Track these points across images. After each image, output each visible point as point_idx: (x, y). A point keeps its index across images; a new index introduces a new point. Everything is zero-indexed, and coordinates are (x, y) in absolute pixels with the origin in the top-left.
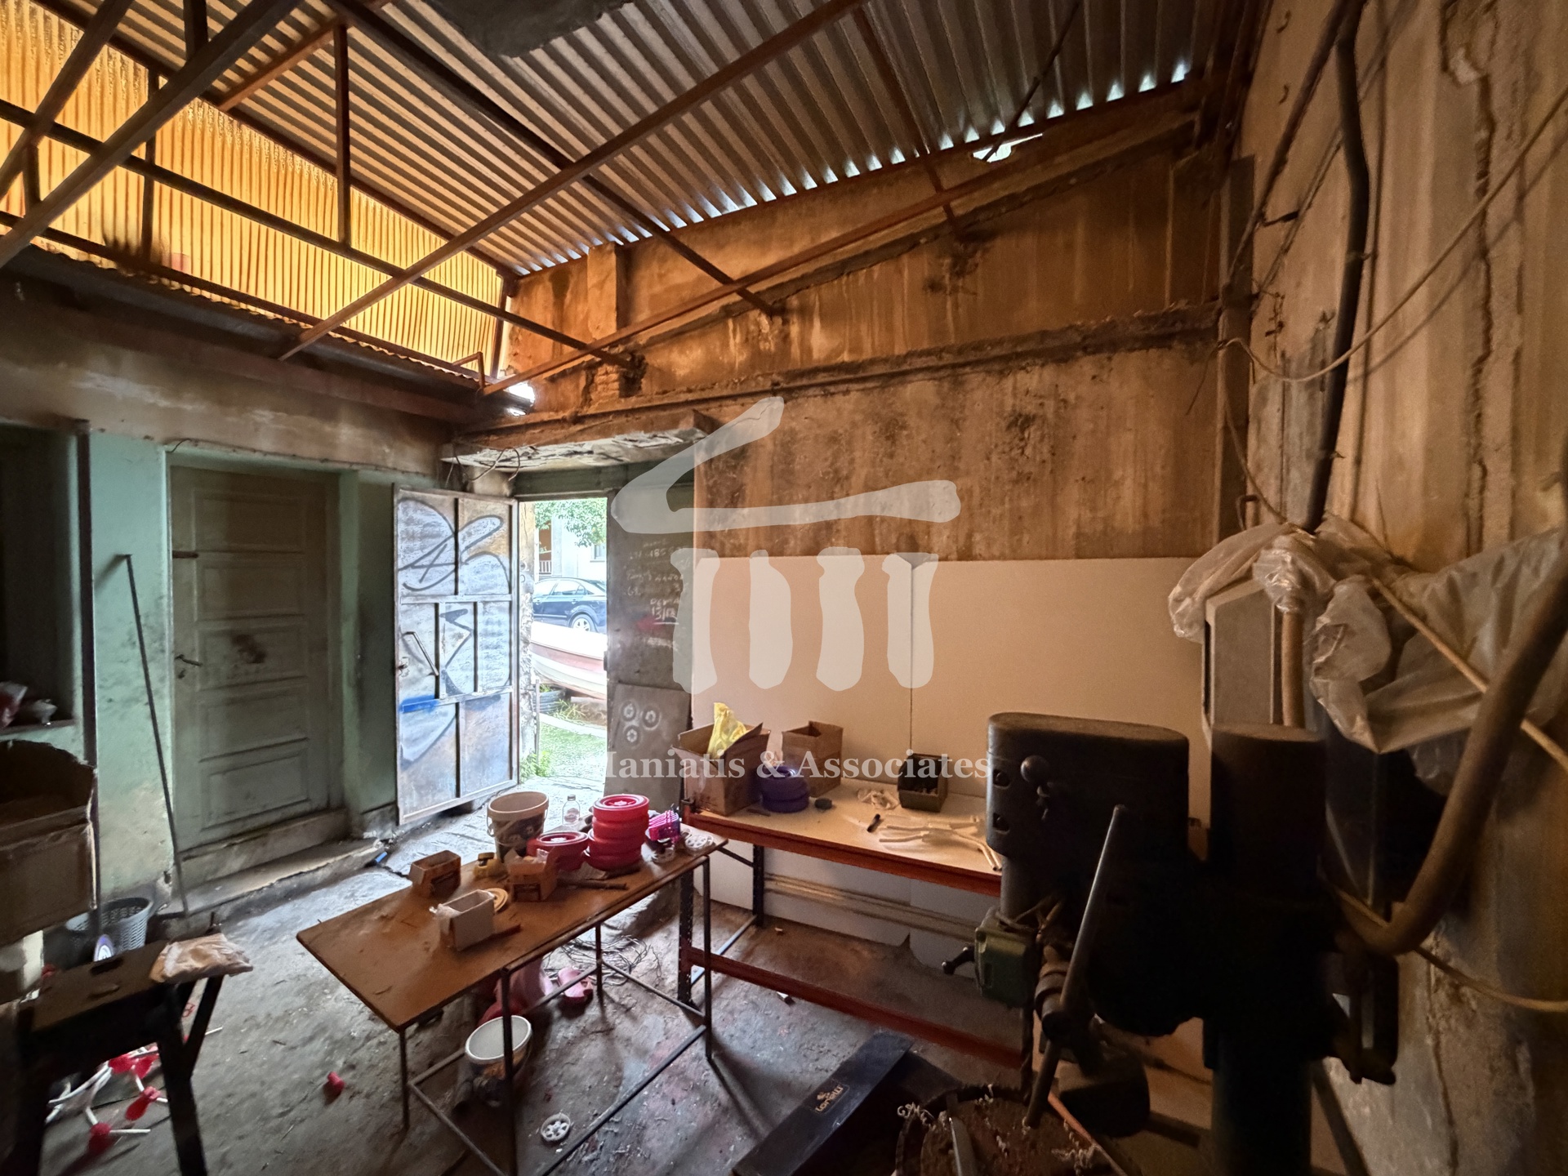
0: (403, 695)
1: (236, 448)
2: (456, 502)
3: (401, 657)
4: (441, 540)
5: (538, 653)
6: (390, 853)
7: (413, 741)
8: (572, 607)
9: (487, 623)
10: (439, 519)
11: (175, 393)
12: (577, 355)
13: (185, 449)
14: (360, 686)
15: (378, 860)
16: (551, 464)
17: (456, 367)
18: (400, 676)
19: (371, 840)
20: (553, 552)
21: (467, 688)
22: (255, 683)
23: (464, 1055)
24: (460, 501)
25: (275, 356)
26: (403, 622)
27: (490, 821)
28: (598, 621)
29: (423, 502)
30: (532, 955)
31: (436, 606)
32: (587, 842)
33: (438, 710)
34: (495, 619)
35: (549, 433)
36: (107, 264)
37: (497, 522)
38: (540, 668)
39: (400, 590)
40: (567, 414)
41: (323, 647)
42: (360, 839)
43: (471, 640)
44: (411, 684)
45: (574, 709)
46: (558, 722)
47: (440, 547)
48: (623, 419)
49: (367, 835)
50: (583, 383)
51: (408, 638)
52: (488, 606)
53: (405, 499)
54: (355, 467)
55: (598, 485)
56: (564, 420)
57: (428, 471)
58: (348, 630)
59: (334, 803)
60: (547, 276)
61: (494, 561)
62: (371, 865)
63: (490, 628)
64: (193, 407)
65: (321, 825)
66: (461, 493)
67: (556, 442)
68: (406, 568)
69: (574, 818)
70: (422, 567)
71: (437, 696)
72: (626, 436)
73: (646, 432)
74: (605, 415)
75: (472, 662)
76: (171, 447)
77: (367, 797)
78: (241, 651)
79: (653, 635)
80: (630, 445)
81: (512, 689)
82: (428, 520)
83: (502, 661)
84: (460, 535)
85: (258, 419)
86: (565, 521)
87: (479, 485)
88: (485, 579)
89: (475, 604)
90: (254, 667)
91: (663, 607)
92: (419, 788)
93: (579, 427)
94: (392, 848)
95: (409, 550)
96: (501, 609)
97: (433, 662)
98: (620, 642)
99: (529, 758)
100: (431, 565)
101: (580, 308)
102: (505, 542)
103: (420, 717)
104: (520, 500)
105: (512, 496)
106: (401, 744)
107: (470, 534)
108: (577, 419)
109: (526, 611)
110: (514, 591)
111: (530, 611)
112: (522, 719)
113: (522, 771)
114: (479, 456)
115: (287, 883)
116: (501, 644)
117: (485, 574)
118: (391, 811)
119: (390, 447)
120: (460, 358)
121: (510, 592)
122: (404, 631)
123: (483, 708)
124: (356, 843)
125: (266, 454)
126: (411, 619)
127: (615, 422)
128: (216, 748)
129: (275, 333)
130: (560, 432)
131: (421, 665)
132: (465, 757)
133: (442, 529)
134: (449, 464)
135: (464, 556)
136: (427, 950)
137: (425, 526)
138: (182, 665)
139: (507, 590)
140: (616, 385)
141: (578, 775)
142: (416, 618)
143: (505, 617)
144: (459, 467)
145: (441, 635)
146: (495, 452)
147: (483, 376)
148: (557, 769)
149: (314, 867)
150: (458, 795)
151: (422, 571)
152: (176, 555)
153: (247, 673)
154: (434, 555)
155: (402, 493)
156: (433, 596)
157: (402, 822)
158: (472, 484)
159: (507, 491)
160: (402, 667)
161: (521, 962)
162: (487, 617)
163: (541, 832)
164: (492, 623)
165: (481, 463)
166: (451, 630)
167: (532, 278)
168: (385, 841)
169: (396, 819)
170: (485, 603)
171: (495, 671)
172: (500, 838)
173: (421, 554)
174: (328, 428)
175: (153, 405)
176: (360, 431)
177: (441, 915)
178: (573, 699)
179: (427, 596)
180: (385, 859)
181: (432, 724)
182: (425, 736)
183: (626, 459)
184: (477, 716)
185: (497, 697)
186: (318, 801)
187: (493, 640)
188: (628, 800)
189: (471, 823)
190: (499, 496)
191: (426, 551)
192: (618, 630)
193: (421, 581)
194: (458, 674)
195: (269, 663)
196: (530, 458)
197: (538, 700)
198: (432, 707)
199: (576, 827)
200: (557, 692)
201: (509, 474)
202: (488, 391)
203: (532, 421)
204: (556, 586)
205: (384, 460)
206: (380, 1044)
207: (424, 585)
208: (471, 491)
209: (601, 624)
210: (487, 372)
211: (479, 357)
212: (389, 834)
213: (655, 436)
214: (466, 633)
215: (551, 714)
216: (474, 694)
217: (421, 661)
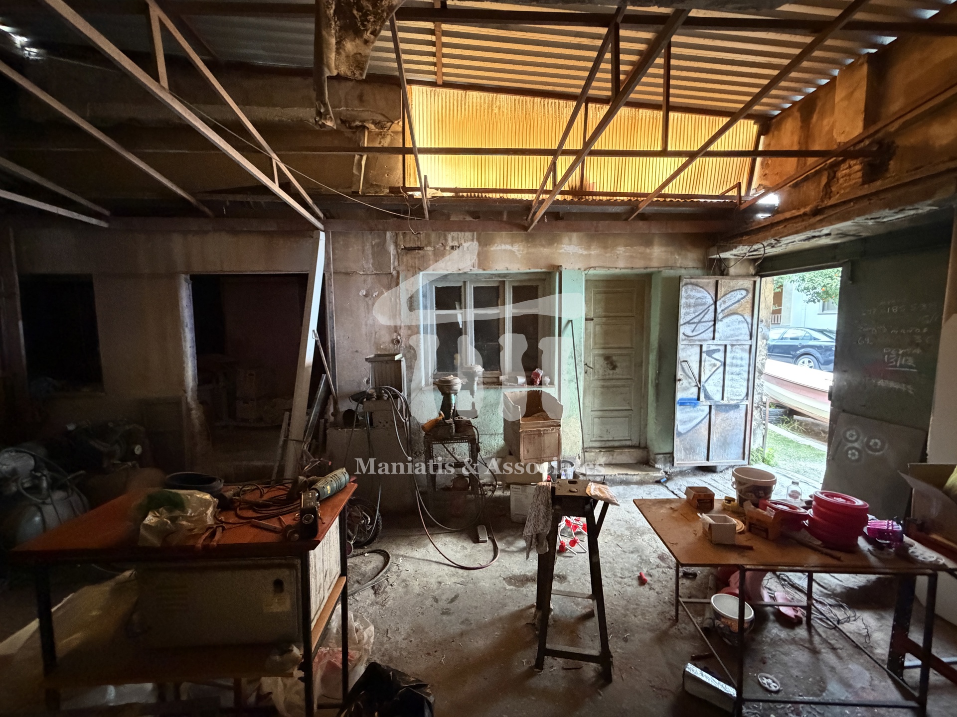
0: (679, 395)
1: (609, 268)
2: (717, 282)
3: (680, 374)
4: (706, 307)
5: (768, 381)
6: (668, 480)
7: (684, 422)
8: (799, 349)
9: (733, 358)
10: (705, 294)
11: (588, 248)
12: (821, 161)
13: (592, 272)
14: (657, 386)
15: (662, 481)
16: (791, 248)
17: (722, 196)
18: (678, 385)
19: (659, 470)
20: (784, 308)
21: (717, 397)
22: (612, 379)
23: (710, 603)
24: (720, 282)
25: (626, 219)
26: (682, 355)
27: (734, 479)
28: (822, 361)
29: (697, 285)
30: (761, 567)
31: (701, 346)
32: (806, 517)
33: (699, 407)
34: (739, 357)
35: (791, 226)
36: (569, 198)
37: (744, 293)
38: (770, 391)
39: (681, 336)
40: (808, 209)
41: (640, 365)
42: (654, 467)
43: (722, 368)
44: (685, 390)
45: (796, 425)
46: (782, 431)
47: (705, 311)
48: (865, 203)
49: (657, 466)
50: (824, 180)
51: (684, 364)
52: (734, 347)
53: (686, 284)
54: (660, 269)
55: (834, 259)
56: (805, 214)
57: (700, 265)
58: (653, 357)
59: (642, 445)
60: (795, 110)
61: (740, 318)
62: (658, 482)
63: (734, 361)
64: (595, 251)
65: (637, 454)
66: (721, 277)
67: (797, 232)
68: (685, 324)
69: (797, 498)
70: (694, 323)
71: (698, 399)
72: (868, 216)
73: (890, 209)
74: (845, 203)
75: (722, 382)
76: (586, 272)
77: (658, 446)
78: (607, 364)
79: (884, 378)
80: (870, 223)
81: (749, 403)
82: (699, 295)
83: (742, 383)
84: (718, 303)
85: (618, 252)
86: (796, 284)
87: (732, 271)
88: (733, 330)
89: (726, 346)
90: (611, 372)
91: (898, 355)
92: (686, 449)
93: (818, 218)
94: (669, 477)
95: (687, 314)
96: (743, 350)
97: (697, 378)
98: (846, 380)
99: (758, 450)
100: (700, 322)
101: (825, 122)
102: (749, 306)
103: (688, 410)
104: (762, 276)
105: (755, 275)
106: (677, 422)
107: (724, 302)
108: (816, 212)
109: (762, 351)
110: (754, 338)
111: (765, 352)
112: (754, 423)
113: (751, 457)
114: (735, 252)
115: (621, 476)
116: (742, 372)
117: (733, 327)
118: (670, 457)
119: (679, 254)
120: (724, 190)
121: (751, 339)
122: (682, 360)
123: (727, 411)
124: (653, 469)
125: (621, 269)
126: (687, 353)
127: (857, 206)
128: (597, 407)
129: (628, 207)
130: (800, 225)
131: (690, 380)
132: (714, 438)
133: (707, 300)
134: (714, 259)
135: (720, 316)
136: (696, 534)
137: (697, 299)
138: (587, 368)
139: (748, 338)
140: (860, 174)
141: (798, 472)
142: (689, 353)
143: (746, 355)
144: (720, 260)
145: (703, 364)
146: (746, 247)
147: (740, 197)
148: (780, 463)
149: (633, 473)
150: (708, 459)
151: (694, 326)
152: (587, 319)
153: (609, 374)
154: (701, 316)
155: (684, 281)
156: (700, 340)
157: (675, 465)
158: (728, 271)
159: (752, 271)
160: (680, 380)
161: (753, 567)
162: (733, 355)
163: (770, 497)
164: (737, 359)
165: (735, 255)
166: (709, 361)
167: (784, 114)
168: (666, 473)
169: (672, 462)
170: (732, 345)
171: (736, 389)
172: (740, 492)
173: (693, 316)
174: (648, 251)
175: (582, 254)
176: (663, 249)
177: (704, 519)
178: (795, 417)
179: (696, 340)
180: (666, 482)
181: (693, 414)
182: (690, 420)
183: (864, 234)
184: (722, 415)
185: (737, 406)
186: (635, 442)
187: (737, 370)
188: (847, 500)
189: (715, 478)
190: (747, 276)
191: (697, 314)
192: (845, 371)
193: (693, 331)
194: (712, 387)
195: (617, 370)
196: (773, 247)
197: (767, 413)
198: (695, 405)
199: (799, 504)
200: (782, 410)
201: (755, 260)
202: (743, 207)
203: (776, 221)
204: (784, 333)
205: (675, 263)
206: (663, 572)
207: (695, 333)
208: (727, 275)
209: (827, 363)
210: (743, 194)
211: (739, 186)
212: (667, 469)
213: (904, 210)
214: (718, 364)
215: (776, 424)
216: (722, 402)
217: (690, 378)
